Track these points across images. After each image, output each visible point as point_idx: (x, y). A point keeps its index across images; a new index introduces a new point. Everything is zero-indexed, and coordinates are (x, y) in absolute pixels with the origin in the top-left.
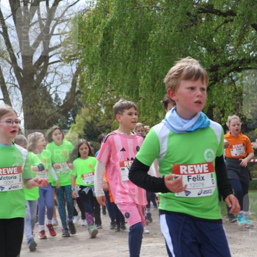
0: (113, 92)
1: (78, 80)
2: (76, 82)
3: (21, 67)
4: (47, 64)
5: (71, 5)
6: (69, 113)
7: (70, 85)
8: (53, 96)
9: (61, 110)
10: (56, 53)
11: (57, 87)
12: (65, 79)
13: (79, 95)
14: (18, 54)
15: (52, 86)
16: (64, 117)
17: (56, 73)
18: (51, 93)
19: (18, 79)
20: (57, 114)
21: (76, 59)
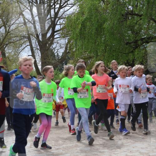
0: (85, 53)
1: (68, 47)
2: (67, 47)
3: (41, 40)
4: (54, 39)
5: (66, 11)
6: (63, 62)
7: (64, 49)
8: (56, 54)
9: (60, 61)
10: (58, 34)
11: (58, 50)
12: (62, 46)
13: (68, 54)
14: (39, 34)
15: (55, 49)
16: (61, 65)
17: (58, 43)
18: (55, 53)
19: (39, 46)
20: (58, 63)
21: (68, 36)
